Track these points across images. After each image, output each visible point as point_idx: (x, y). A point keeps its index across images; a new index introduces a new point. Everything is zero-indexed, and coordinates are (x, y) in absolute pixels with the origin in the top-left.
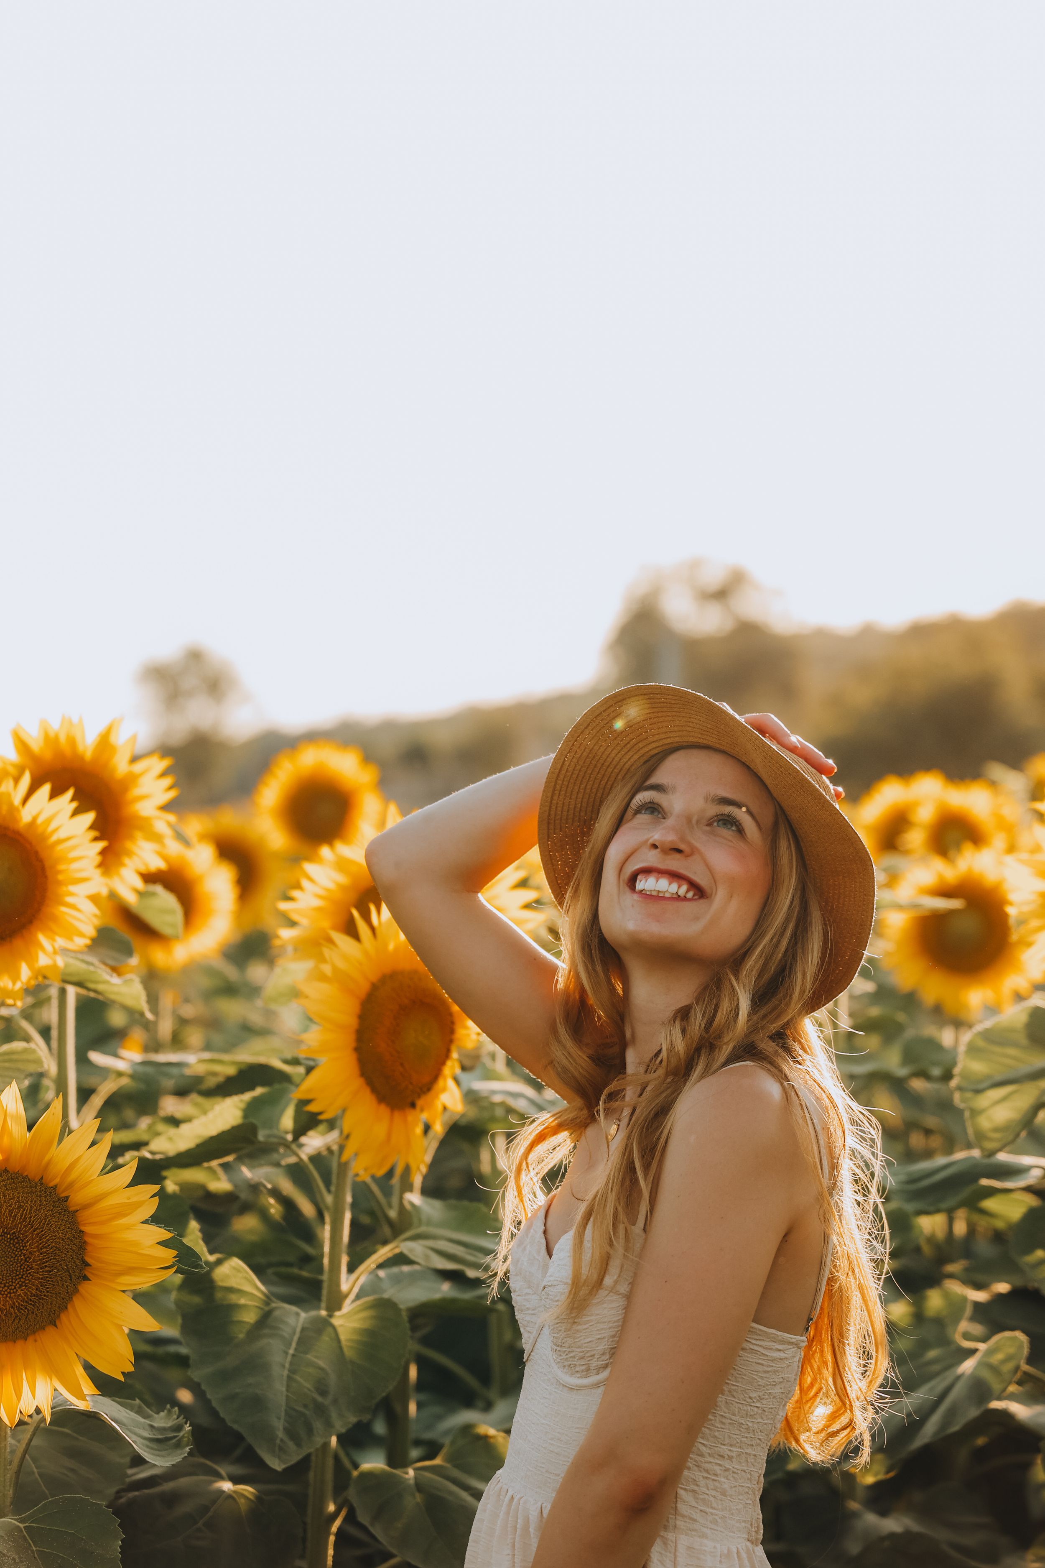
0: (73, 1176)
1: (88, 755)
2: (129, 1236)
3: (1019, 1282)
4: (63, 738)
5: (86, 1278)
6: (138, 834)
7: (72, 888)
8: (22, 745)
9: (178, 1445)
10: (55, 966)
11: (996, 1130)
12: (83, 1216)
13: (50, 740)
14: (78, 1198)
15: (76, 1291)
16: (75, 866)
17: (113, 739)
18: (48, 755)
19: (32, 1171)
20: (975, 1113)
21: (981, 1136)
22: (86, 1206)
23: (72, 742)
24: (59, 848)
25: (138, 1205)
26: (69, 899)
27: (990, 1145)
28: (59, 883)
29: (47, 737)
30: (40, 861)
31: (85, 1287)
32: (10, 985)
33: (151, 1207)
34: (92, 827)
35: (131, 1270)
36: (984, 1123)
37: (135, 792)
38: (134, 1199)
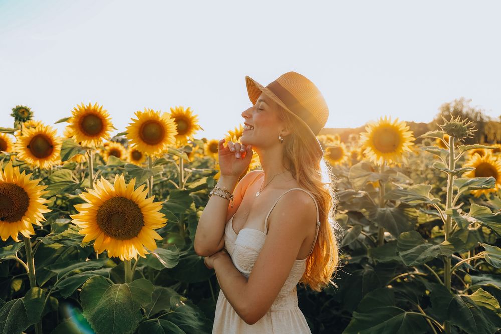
0: (138, 199)
1: (185, 113)
2: (154, 215)
3: (350, 210)
4: (180, 110)
5: (144, 225)
6: (194, 128)
7: (170, 134)
8: (172, 111)
9: (177, 261)
10: (166, 150)
11: (358, 186)
12: (142, 210)
13: (177, 110)
14: (141, 205)
15: (141, 228)
16: (171, 129)
17: (189, 110)
18: (177, 113)
19: (128, 198)
20: (354, 183)
21: (355, 188)
22: (143, 207)
23: (182, 111)
24: (168, 125)
25: (156, 208)
26: (170, 136)
27: (357, 190)
28: (168, 133)
29: (177, 109)
30: (164, 128)
31: (143, 228)
32: (157, 153)
33: (160, 208)
34: (175, 121)
35: (155, 224)
36: (355, 185)
37: (194, 120)
38: (156, 206)
